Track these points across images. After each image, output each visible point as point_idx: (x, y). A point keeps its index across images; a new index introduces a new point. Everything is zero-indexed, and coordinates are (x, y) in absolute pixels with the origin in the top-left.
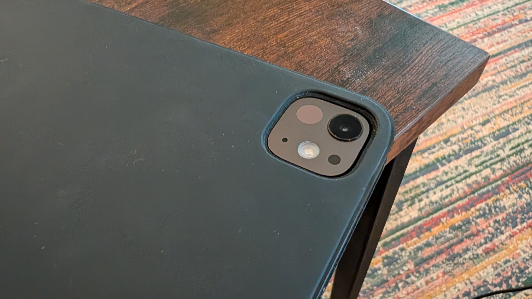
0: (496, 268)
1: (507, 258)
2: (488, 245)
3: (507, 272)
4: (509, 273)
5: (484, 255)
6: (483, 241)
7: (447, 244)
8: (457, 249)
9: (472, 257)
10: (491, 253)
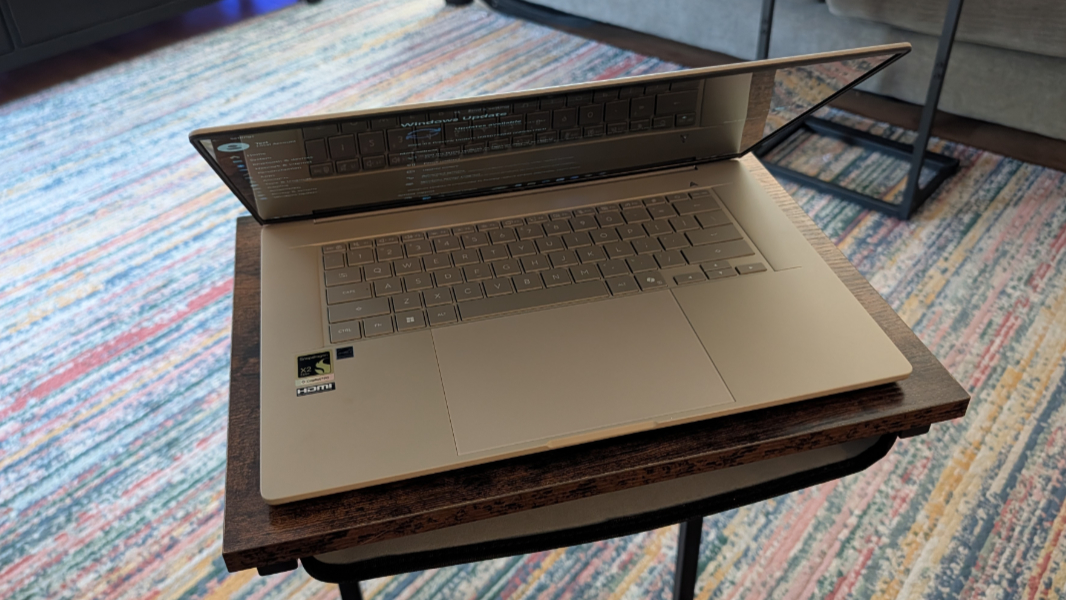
0: (639, 585)
1: (652, 564)
2: (624, 556)
3: (656, 584)
4: (660, 584)
5: (621, 572)
6: (614, 554)
7: (567, 578)
8: (585, 577)
9: (605, 581)
10: (630, 566)
